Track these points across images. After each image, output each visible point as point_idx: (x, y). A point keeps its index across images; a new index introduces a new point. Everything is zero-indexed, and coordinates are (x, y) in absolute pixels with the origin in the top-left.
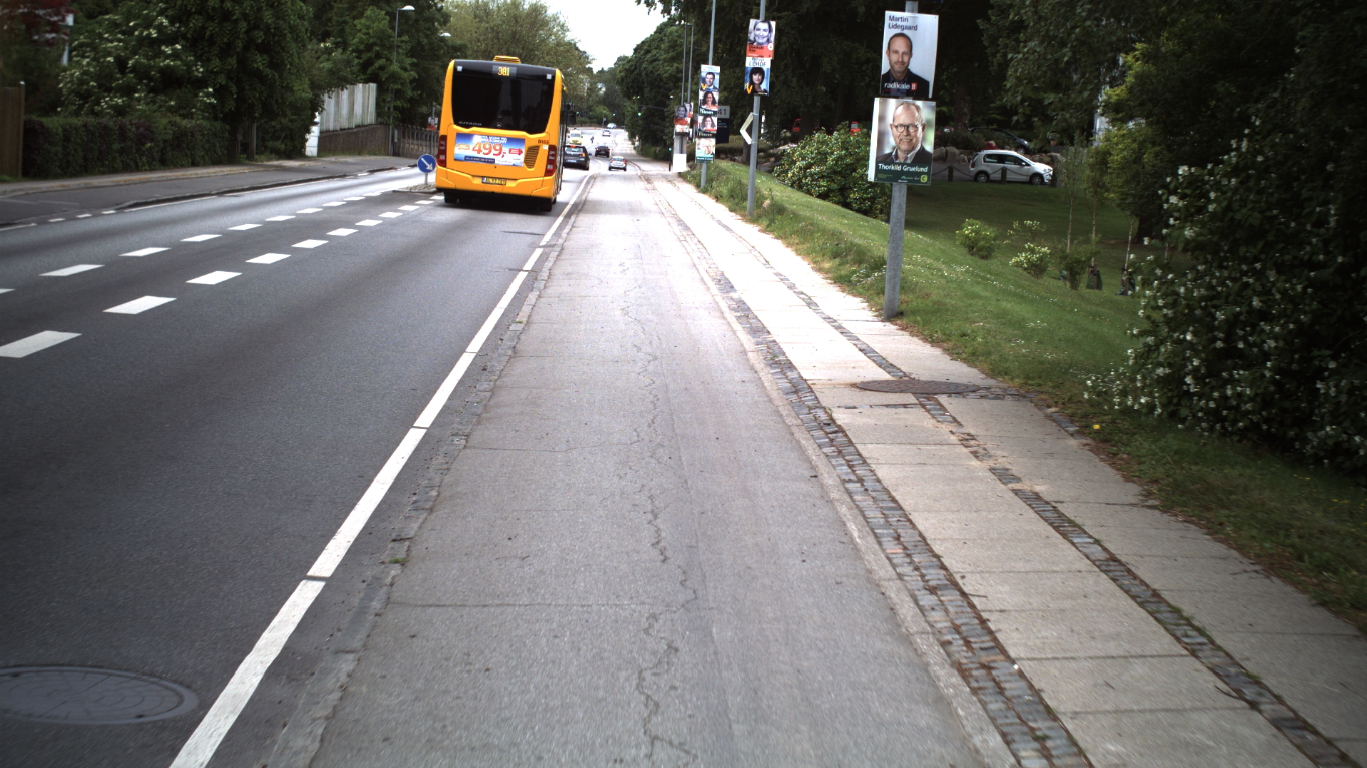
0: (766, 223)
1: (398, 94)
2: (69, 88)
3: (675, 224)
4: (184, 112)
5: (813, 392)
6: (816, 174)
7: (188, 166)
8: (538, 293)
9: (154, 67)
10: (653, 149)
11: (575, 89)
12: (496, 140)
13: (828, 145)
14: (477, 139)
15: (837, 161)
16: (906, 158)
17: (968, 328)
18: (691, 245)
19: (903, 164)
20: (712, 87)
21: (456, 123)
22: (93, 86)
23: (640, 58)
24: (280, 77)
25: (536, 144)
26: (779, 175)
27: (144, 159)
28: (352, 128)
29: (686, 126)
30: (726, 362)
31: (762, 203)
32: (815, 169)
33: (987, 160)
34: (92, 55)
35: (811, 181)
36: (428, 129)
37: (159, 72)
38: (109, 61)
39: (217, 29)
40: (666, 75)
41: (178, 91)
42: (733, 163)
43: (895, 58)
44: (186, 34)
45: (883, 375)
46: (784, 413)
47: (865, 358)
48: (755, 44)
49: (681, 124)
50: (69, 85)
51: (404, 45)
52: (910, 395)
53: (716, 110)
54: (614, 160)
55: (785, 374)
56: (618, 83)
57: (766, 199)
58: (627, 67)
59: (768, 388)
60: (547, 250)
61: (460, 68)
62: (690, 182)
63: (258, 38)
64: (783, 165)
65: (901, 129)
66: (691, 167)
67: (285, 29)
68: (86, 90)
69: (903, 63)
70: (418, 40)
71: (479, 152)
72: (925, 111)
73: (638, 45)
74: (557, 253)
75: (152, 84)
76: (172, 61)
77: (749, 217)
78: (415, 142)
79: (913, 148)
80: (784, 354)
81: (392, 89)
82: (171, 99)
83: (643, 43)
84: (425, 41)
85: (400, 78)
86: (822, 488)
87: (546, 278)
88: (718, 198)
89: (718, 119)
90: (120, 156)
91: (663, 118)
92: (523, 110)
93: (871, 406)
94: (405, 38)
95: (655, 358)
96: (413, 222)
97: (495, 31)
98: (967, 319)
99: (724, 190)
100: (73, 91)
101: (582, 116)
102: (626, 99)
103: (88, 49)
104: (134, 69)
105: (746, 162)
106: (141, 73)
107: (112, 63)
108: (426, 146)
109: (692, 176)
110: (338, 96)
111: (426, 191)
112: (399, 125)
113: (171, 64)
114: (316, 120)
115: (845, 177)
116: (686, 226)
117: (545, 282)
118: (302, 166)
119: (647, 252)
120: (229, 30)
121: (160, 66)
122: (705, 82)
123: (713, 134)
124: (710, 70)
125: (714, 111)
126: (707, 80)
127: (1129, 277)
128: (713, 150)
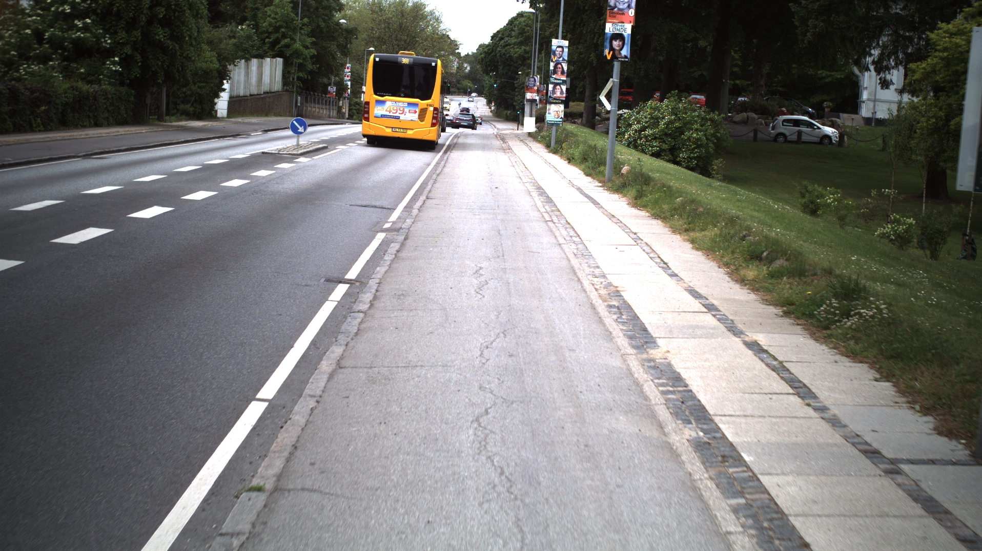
0: (633, 192)
1: (301, 67)
3: (535, 193)
4: (93, 78)
6: (649, 136)
7: (90, 127)
9: (67, 38)
10: (505, 112)
11: (449, 69)
12: (401, 104)
13: (659, 111)
14: (388, 104)
15: (668, 125)
18: (561, 231)
20: (561, 59)
21: (376, 94)
22: (14, 55)
23: (496, 44)
24: (180, 48)
25: (426, 107)
27: (39, 120)
28: (261, 94)
29: (536, 94)
31: (621, 170)
32: (648, 132)
33: (785, 124)
35: (645, 142)
36: (328, 96)
37: (71, 43)
38: (27, 33)
40: (516, 55)
41: (87, 60)
42: (575, 125)
44: (96, 10)
48: (616, 9)
49: (531, 92)
51: (305, 27)
53: (565, 79)
56: (479, 63)
57: (623, 165)
58: (486, 50)
60: (390, 236)
61: (377, 59)
62: (540, 142)
63: (160, 14)
66: (538, 128)
67: (184, 6)
68: (9, 58)
70: (318, 24)
71: (390, 112)
73: (494, 34)
75: (66, 54)
76: (82, 33)
77: (611, 186)
78: (317, 106)
81: (296, 63)
82: (81, 68)
83: (498, 32)
84: (323, 25)
85: (302, 54)
88: (570, 160)
89: (567, 87)
90: (11, 118)
91: (514, 89)
92: (416, 85)
94: (306, 20)
96: (256, 192)
97: (387, 22)
99: (577, 153)
101: (453, 88)
102: (485, 75)
103: (12, 24)
104: (51, 41)
106: (56, 44)
107: (29, 34)
108: (326, 109)
109: (542, 137)
110: (247, 67)
111: (295, 152)
112: (301, 92)
113: (82, 35)
114: (223, 87)
115: (674, 139)
116: (548, 197)
117: (361, 315)
118: (205, 125)
119: (510, 244)
120: (135, 7)
121: (72, 38)
122: (555, 55)
123: (561, 100)
124: (559, 44)
125: (562, 80)
126: (557, 52)
127: (971, 243)
128: (562, 115)
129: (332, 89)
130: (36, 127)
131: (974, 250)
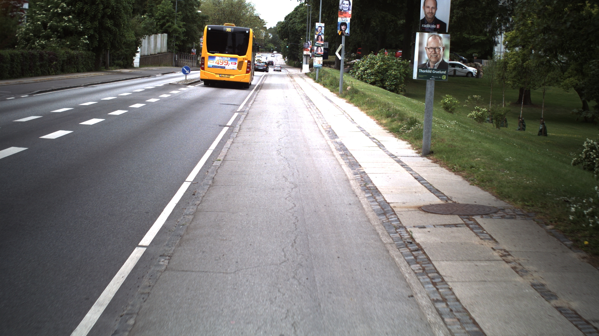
0: (349, 98)
1: (177, 38)
2: (21, 36)
3: (304, 99)
4: (74, 47)
5: (395, 214)
6: (369, 73)
7: (75, 73)
8: (232, 140)
9: (59, 26)
10: (293, 62)
11: (258, 36)
12: (226, 59)
13: (375, 60)
14: (217, 58)
15: (379, 67)
16: (434, 66)
17: (473, 162)
18: (313, 111)
19: (432, 70)
20: (321, 33)
21: (208, 52)
22: (31, 35)
23: (287, 22)
24: (119, 31)
25: (242, 60)
26: (352, 74)
27: (52, 69)
28: (156, 54)
29: (309, 52)
30: (338, 188)
31: (346, 88)
32: (369, 71)
34: (31, 21)
35: (367, 77)
36: (191, 54)
37: (62, 29)
39: (89, 8)
40: (299, 29)
41: (71, 37)
42: (330, 68)
43: (427, 10)
44: (74, 11)
45: (435, 200)
46: (380, 232)
47: (419, 184)
48: (342, 11)
49: (306, 51)
50: (21, 35)
51: (179, 16)
52: (457, 216)
53: (323, 44)
54: (276, 67)
55: (375, 198)
56: (277, 33)
57: (348, 86)
58: (282, 26)
59: (366, 210)
60: (240, 113)
61: (210, 29)
62: (311, 77)
63: (108, 12)
64: (354, 69)
65: (431, 50)
66: (311, 71)
67: (121, 8)
68: (28, 37)
69: (432, 13)
70: (186, 14)
71: (218, 64)
72: (445, 40)
73: (286, 16)
74: (245, 116)
75: (59, 34)
77: (341, 95)
78: (186, 60)
79: (438, 61)
80: (371, 182)
81: (174, 36)
82: (67, 42)
83: (289, 15)
84: (189, 14)
85: (178, 31)
86: (419, 308)
87: (238, 131)
88: (324, 85)
89: (324, 48)
90: (40, 68)
91: (298, 49)
92: (237, 46)
93: (434, 226)
94: (180, 13)
95: (296, 186)
96: (175, 99)
97: (223, 10)
98: (470, 155)
99: (328, 82)
100: (22, 38)
101: (262, 48)
102: (281, 40)
103: (29, 18)
104: (50, 27)
105: (338, 68)
106: (54, 29)
107: (40, 24)
108: (191, 62)
109: (312, 75)
110: (149, 39)
111: (185, 83)
112: (178, 53)
113: (68, 24)
114: (138, 50)
115: (383, 75)
116: (310, 100)
117: (237, 133)
118: (131, 71)
119: (291, 115)
120: (95, 9)
121: (62, 26)
122: (317, 31)
123: (321, 55)
124: (320, 25)
125: (322, 45)
126: (318, 30)
127: (522, 122)
128: (322, 63)
129: (194, 51)
130: (51, 73)
131: (524, 126)
